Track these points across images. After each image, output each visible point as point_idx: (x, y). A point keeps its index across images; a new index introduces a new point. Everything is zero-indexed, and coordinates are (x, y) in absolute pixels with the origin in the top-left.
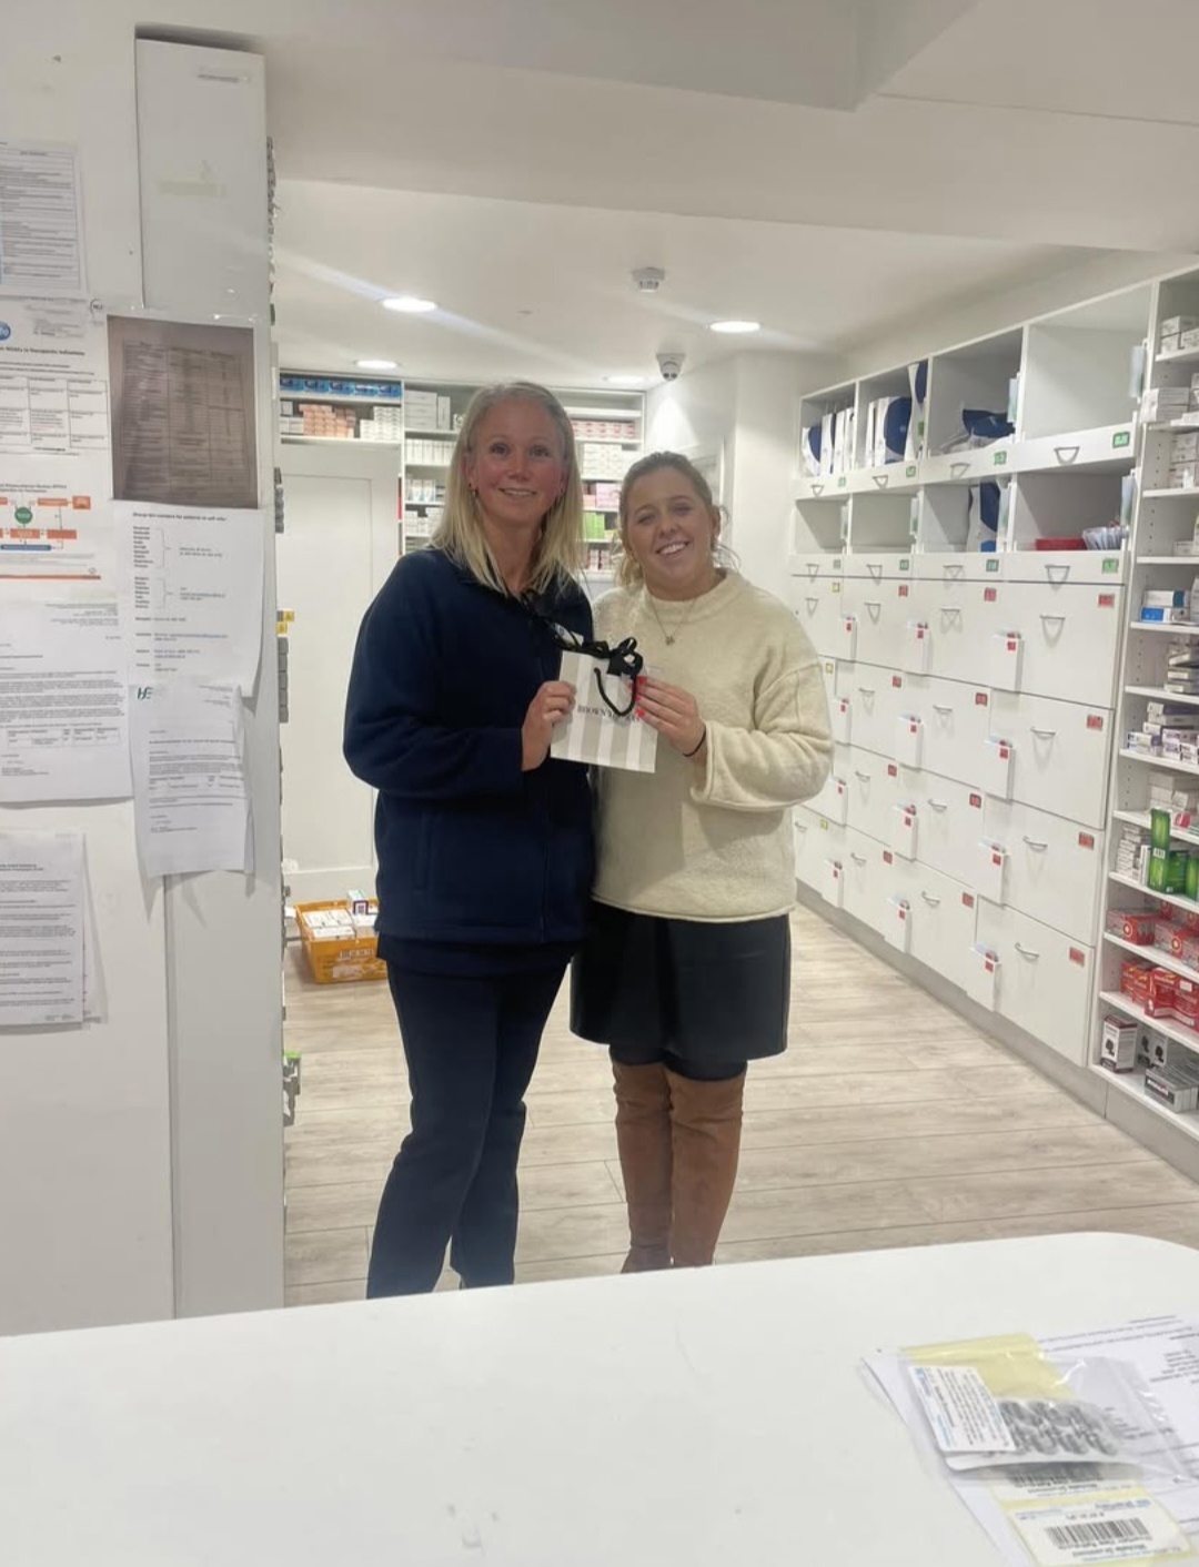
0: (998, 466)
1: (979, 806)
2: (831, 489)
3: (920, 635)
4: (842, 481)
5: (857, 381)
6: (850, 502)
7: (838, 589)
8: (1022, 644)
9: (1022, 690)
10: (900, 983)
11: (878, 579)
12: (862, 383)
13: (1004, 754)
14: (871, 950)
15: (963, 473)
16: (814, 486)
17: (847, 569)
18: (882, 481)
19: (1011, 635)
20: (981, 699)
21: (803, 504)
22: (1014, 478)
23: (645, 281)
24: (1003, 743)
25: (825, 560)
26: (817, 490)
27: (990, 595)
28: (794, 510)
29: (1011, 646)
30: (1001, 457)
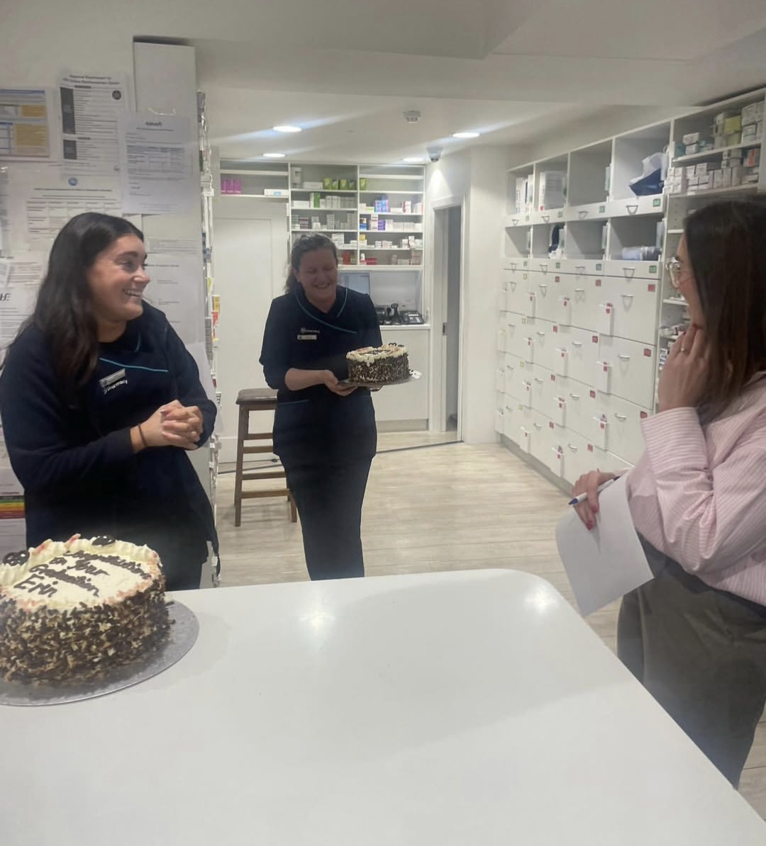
0: (601, 214)
1: (594, 397)
2: (522, 223)
3: (565, 304)
4: (528, 218)
5: (534, 163)
6: (532, 230)
7: (526, 277)
8: (613, 309)
9: (615, 335)
10: (558, 494)
11: (545, 272)
12: (537, 164)
13: (605, 369)
14: (545, 476)
15: (585, 216)
16: (514, 220)
17: (530, 267)
18: (547, 219)
19: (609, 305)
20: (595, 339)
21: (508, 229)
22: (609, 220)
23: (410, 117)
24: (605, 363)
25: (520, 260)
26: (515, 222)
27: (598, 283)
28: (504, 234)
29: (608, 311)
30: (602, 209)
